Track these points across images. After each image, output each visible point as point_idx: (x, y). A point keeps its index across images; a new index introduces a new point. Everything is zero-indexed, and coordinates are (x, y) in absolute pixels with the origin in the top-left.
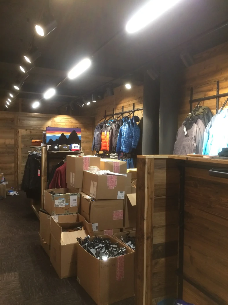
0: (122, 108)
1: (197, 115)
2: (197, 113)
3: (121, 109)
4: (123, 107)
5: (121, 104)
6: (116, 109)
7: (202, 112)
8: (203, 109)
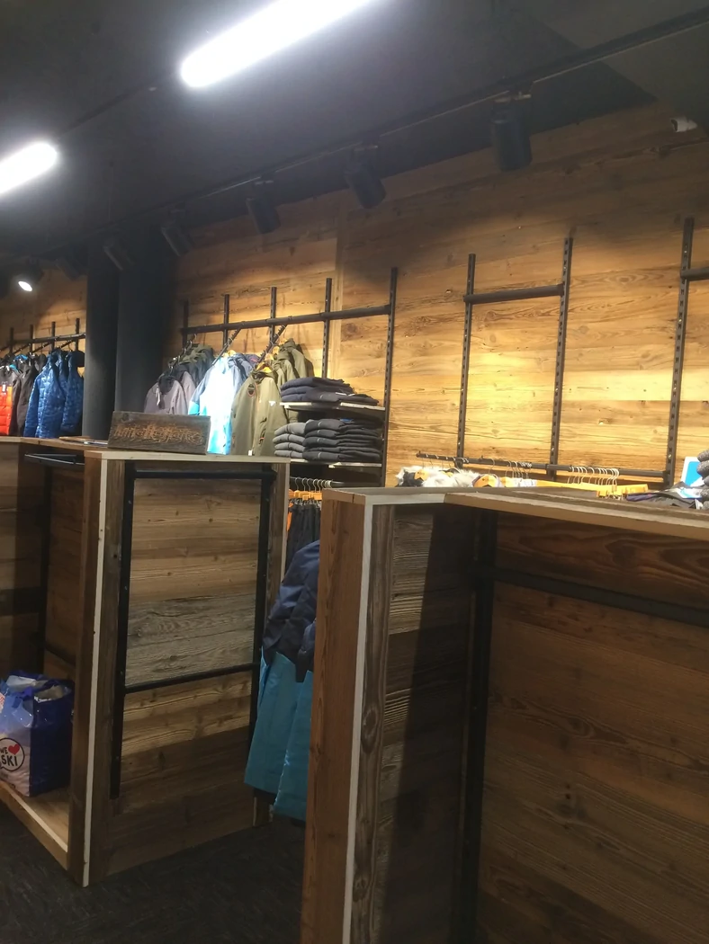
0: (51, 326)
1: (185, 364)
2: (186, 358)
3: (49, 328)
4: (54, 323)
5: (49, 314)
6: (40, 327)
7: (196, 358)
8: (200, 352)
